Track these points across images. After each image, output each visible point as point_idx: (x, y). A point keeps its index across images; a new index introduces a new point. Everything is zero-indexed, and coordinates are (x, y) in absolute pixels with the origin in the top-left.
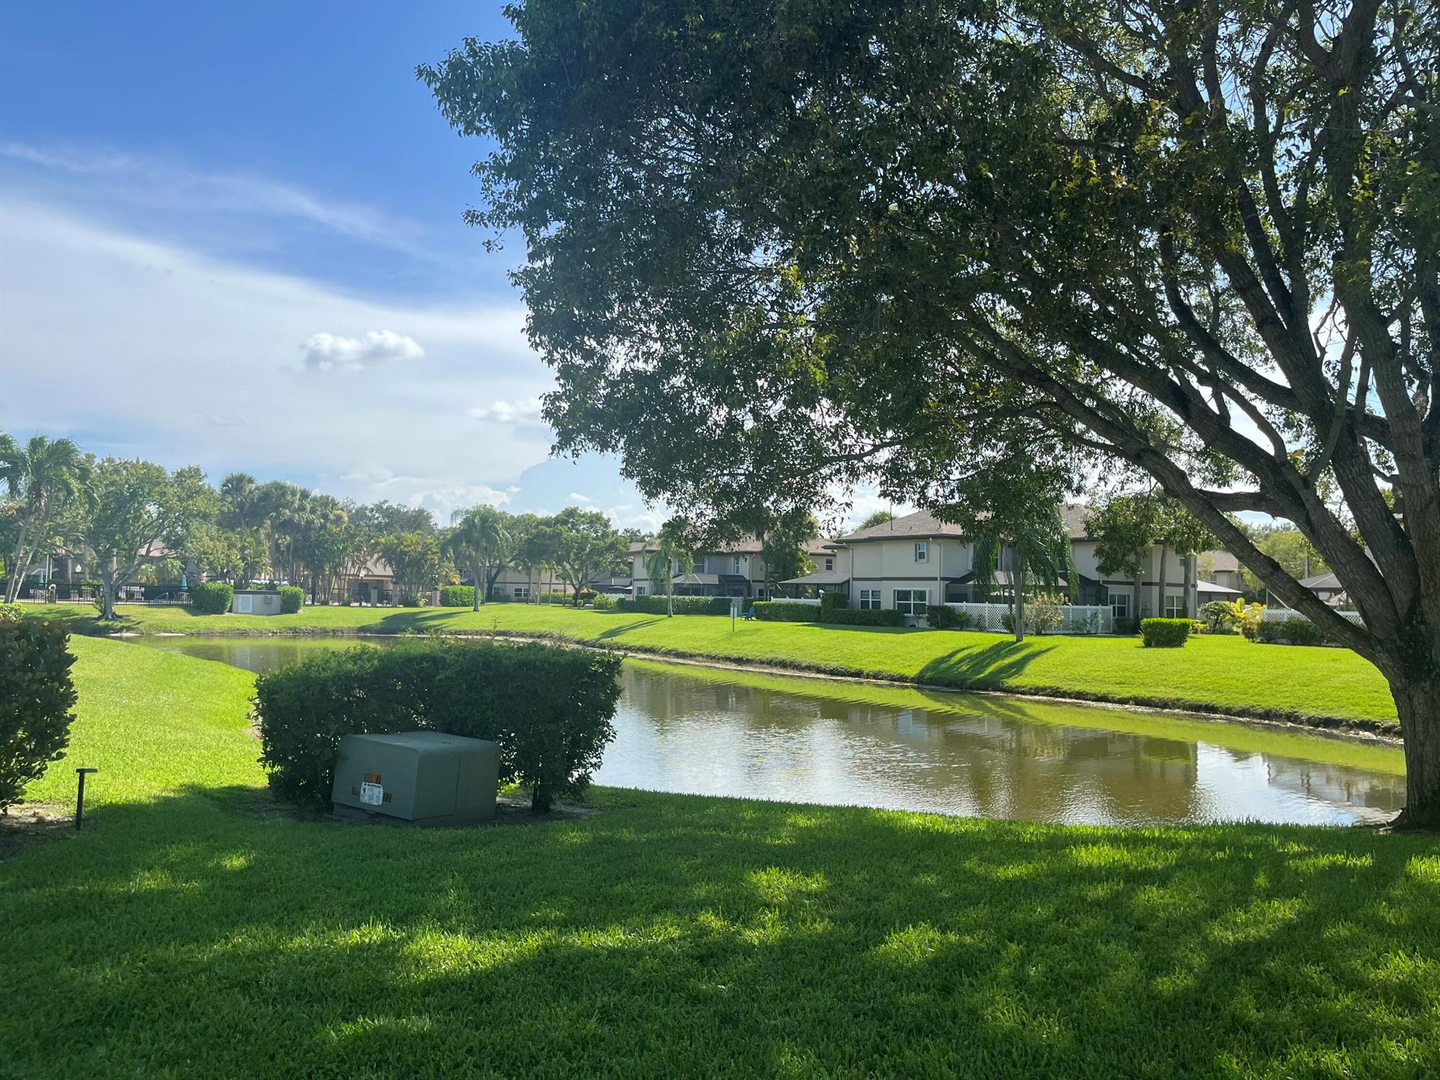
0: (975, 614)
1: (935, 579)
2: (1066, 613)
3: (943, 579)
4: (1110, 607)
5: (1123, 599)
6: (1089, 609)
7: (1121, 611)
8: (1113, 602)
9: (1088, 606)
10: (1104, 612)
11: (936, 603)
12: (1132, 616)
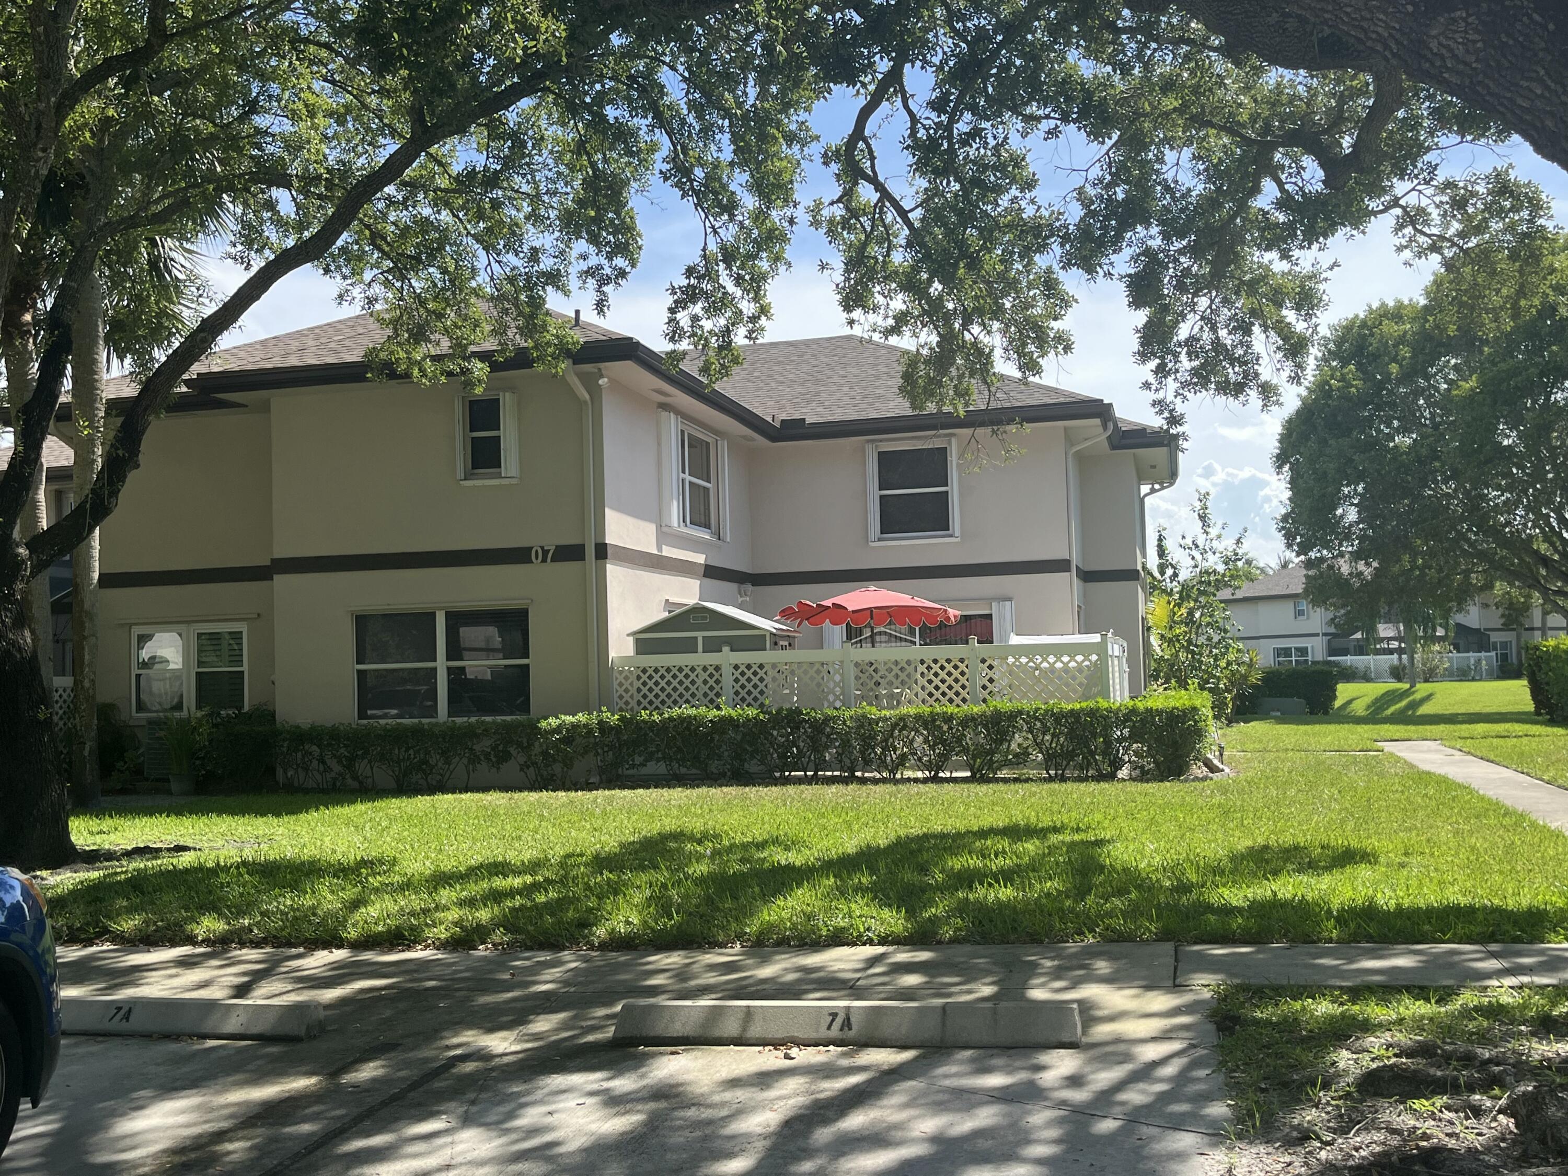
0: (1361, 667)
1: (1317, 635)
2: (1450, 660)
3: (1325, 634)
4: (1493, 653)
5: (1505, 645)
6: (1472, 656)
7: (1504, 658)
8: (1495, 649)
9: (1471, 654)
10: (1487, 658)
11: (1319, 657)
12: (1515, 661)
